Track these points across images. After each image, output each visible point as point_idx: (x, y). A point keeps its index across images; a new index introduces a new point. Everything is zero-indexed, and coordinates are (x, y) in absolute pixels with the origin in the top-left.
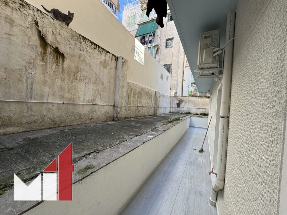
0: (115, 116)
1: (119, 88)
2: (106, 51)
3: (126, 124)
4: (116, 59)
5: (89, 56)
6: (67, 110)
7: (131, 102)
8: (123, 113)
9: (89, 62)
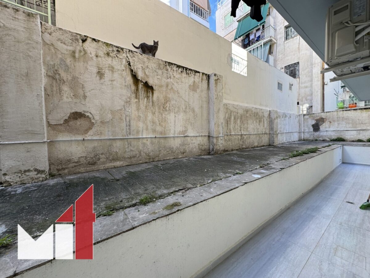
0: (211, 149)
1: (213, 113)
2: (195, 72)
3: (225, 159)
4: (208, 77)
5: (177, 82)
6: (159, 144)
7: (232, 130)
8: (221, 144)
9: (177, 89)
